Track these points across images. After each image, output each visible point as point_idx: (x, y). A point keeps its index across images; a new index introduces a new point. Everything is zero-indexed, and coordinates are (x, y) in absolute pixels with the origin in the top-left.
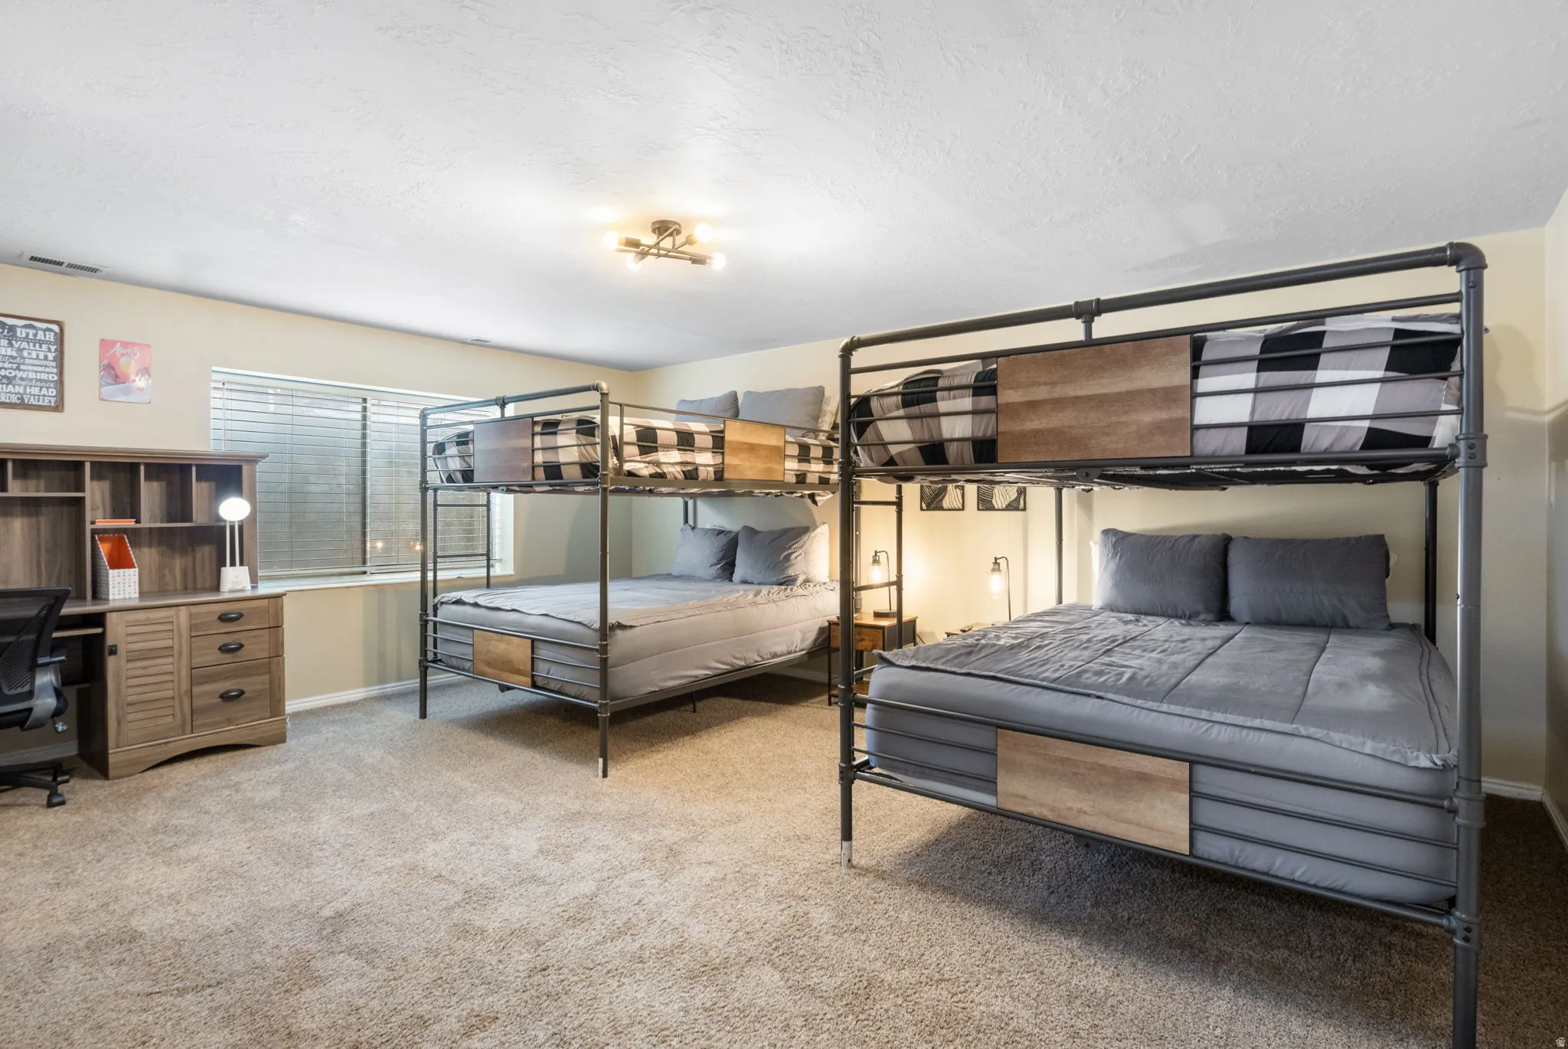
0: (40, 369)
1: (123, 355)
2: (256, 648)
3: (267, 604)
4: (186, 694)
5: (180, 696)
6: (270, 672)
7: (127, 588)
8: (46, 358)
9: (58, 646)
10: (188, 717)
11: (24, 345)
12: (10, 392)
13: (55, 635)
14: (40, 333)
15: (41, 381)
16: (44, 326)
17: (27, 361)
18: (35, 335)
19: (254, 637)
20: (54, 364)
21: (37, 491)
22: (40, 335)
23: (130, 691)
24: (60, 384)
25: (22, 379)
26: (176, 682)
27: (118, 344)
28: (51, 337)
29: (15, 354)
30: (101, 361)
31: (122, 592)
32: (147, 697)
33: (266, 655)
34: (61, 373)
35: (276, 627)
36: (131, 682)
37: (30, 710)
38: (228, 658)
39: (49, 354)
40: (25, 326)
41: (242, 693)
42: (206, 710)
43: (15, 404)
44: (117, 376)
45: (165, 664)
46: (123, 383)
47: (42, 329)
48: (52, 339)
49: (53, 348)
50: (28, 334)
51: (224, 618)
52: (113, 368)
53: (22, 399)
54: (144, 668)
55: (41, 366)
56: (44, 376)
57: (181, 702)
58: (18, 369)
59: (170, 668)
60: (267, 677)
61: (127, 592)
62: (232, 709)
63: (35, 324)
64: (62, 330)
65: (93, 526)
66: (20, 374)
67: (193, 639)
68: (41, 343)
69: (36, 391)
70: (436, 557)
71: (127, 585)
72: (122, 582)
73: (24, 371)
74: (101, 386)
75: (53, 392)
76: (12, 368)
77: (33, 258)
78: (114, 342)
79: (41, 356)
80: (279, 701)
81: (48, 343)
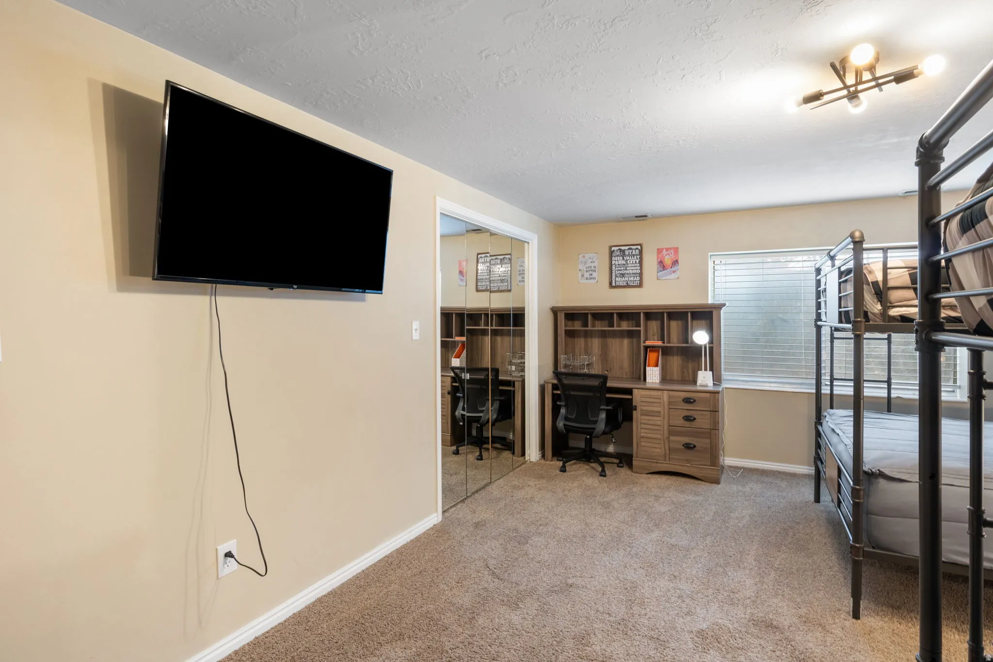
0: (633, 268)
1: (666, 255)
2: (703, 422)
3: (709, 396)
4: (666, 439)
5: (664, 440)
6: (710, 438)
7: (654, 377)
8: (636, 262)
9: (609, 401)
10: (668, 452)
11: (628, 258)
12: (624, 281)
13: (608, 395)
14: (634, 251)
15: (634, 274)
16: (634, 247)
17: (629, 265)
18: (632, 253)
19: (702, 415)
20: (639, 265)
21: (632, 327)
22: (634, 253)
23: (642, 430)
24: (641, 275)
25: (627, 274)
26: (662, 430)
27: (665, 250)
28: (637, 251)
29: (625, 263)
30: (658, 260)
31: (652, 379)
32: (649, 435)
33: (708, 427)
34: (641, 269)
35: (715, 411)
36: (643, 426)
37: (595, 429)
38: (687, 424)
39: (637, 260)
40: (629, 249)
41: (695, 446)
42: (677, 450)
43: (625, 286)
44: (664, 266)
45: (657, 420)
46: (667, 269)
47: (634, 249)
48: (638, 253)
49: (638, 257)
50: (629, 252)
51: (687, 401)
52: (662, 262)
53: (627, 283)
54: (649, 420)
55: (634, 266)
56: (635, 271)
57: (664, 442)
58: (626, 269)
59: (659, 423)
60: (708, 441)
61: (654, 379)
62: (690, 454)
63: (632, 247)
64: (641, 248)
65: (645, 344)
66: (627, 272)
67: (670, 409)
68: (634, 256)
69: (632, 279)
70: (832, 379)
71: (654, 375)
72: (652, 374)
73: (628, 270)
74: (658, 272)
75: (638, 278)
76: (624, 270)
77: (636, 217)
78: (663, 249)
79: (634, 262)
80: (716, 458)
81: (637, 255)
